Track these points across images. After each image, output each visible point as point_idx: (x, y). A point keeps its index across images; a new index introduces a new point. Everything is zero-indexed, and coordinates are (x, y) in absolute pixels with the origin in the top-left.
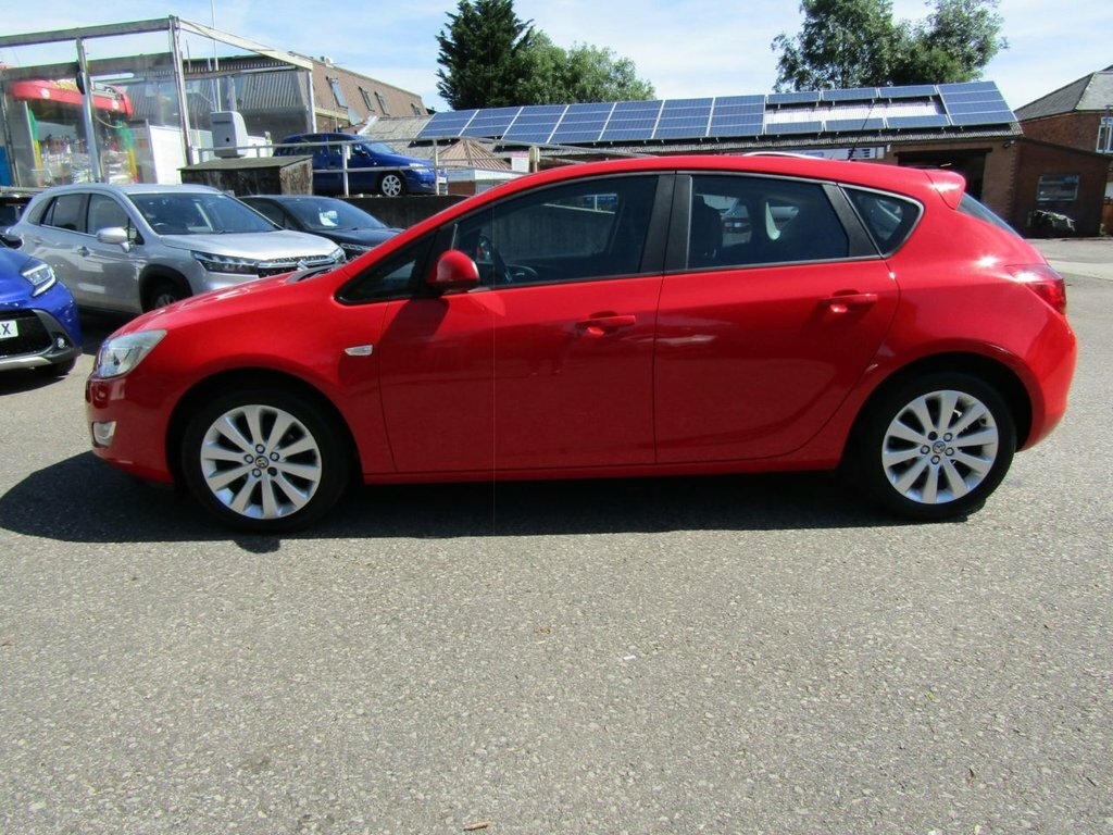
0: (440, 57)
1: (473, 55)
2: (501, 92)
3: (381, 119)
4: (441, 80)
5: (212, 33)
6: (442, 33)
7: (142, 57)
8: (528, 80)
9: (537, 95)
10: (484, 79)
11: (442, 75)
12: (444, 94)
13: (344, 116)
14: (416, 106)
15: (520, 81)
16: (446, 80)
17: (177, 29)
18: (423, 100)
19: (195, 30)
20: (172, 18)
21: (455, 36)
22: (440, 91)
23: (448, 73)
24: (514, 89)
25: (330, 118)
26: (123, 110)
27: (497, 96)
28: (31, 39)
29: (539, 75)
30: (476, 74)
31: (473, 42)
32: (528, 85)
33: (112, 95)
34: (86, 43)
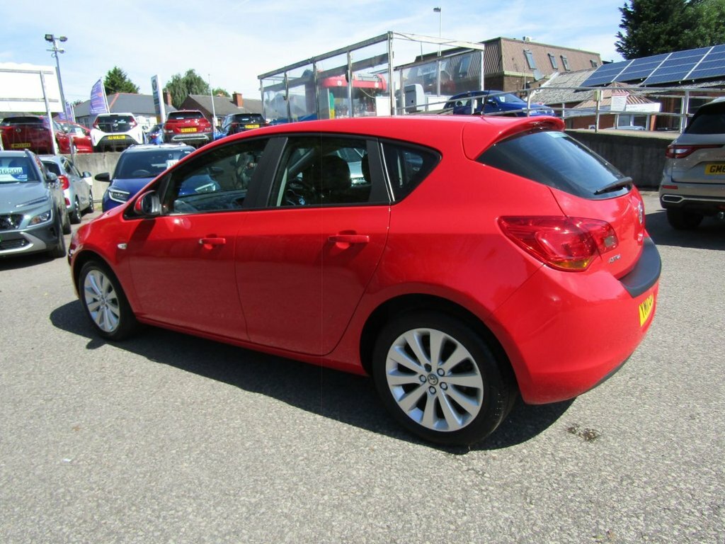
0: (622, 23)
1: (647, 17)
2: (668, 42)
3: (562, 74)
4: (619, 39)
5: (413, 38)
6: (626, 5)
7: (375, 58)
8: (692, 30)
9: (699, 41)
10: (653, 33)
11: (620, 36)
12: (620, 50)
13: (531, 75)
14: (594, 61)
15: (686, 31)
16: (623, 39)
17: (391, 38)
18: (601, 56)
19: (404, 38)
20: (389, 32)
21: (634, 6)
22: (617, 48)
23: (624, 33)
24: (680, 39)
25: (522, 77)
26: (381, 87)
27: (663, 46)
28: (330, 55)
29: (703, 25)
30: (646, 32)
31: (648, 7)
32: (691, 34)
33: (376, 80)
34: (352, 54)
